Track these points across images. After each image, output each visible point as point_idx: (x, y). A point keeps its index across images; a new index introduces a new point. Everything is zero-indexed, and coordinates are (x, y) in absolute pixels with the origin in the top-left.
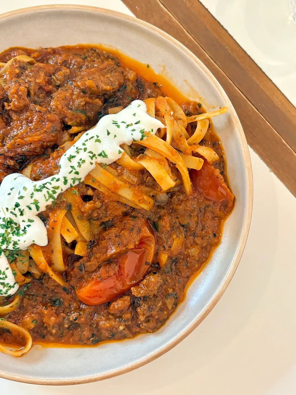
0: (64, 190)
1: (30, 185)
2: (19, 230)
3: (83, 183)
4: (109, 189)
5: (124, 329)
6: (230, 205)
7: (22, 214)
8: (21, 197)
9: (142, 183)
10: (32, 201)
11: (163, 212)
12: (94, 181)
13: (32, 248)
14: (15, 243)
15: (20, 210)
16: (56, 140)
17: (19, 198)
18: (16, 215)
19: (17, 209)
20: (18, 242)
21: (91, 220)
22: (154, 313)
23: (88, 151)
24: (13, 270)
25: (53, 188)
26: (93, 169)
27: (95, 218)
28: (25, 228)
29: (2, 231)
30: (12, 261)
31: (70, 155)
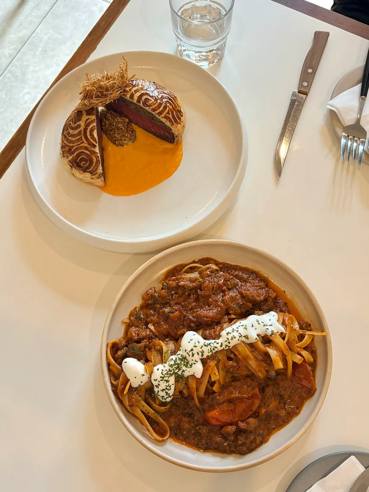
0: (219, 350)
1: (202, 341)
2: (188, 364)
3: (230, 349)
4: (243, 357)
5: (226, 446)
6: (312, 392)
7: (193, 356)
8: (195, 346)
9: (264, 361)
10: (201, 350)
11: (269, 383)
12: (238, 350)
13: (190, 377)
14: (183, 371)
15: (192, 353)
16: (220, 320)
17: (194, 346)
18: (189, 355)
19: (191, 352)
20: (185, 371)
21: (228, 373)
22: (248, 442)
23: (238, 332)
24: (175, 387)
25: (214, 347)
26: (238, 344)
27: (231, 372)
28: (192, 364)
29: (179, 362)
30: (177, 381)
31: (228, 332)
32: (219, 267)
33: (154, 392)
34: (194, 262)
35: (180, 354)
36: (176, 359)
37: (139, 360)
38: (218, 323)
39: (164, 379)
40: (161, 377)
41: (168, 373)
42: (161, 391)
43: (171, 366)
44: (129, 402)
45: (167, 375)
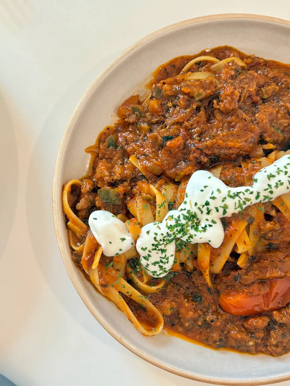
0: (253, 203)
1: (225, 189)
2: (198, 225)
3: (271, 202)
7: (208, 213)
8: (213, 198)
10: (222, 205)
12: (283, 204)
13: (203, 246)
14: (191, 236)
15: (208, 209)
16: (250, 152)
17: (211, 198)
18: (202, 212)
19: (205, 207)
20: (194, 237)
21: (262, 239)
22: (285, 340)
23: (288, 175)
24: (175, 258)
25: (245, 199)
26: (286, 193)
27: (267, 238)
28: (206, 226)
29: (183, 222)
30: (178, 250)
31: (271, 174)
32: (246, 63)
33: (140, 264)
34: (204, 53)
35: (185, 209)
36: (179, 217)
37: (115, 214)
38: (247, 157)
39: (158, 247)
40: (153, 245)
41: (165, 239)
42: (152, 264)
43: (170, 227)
44: (100, 278)
45: (164, 241)
